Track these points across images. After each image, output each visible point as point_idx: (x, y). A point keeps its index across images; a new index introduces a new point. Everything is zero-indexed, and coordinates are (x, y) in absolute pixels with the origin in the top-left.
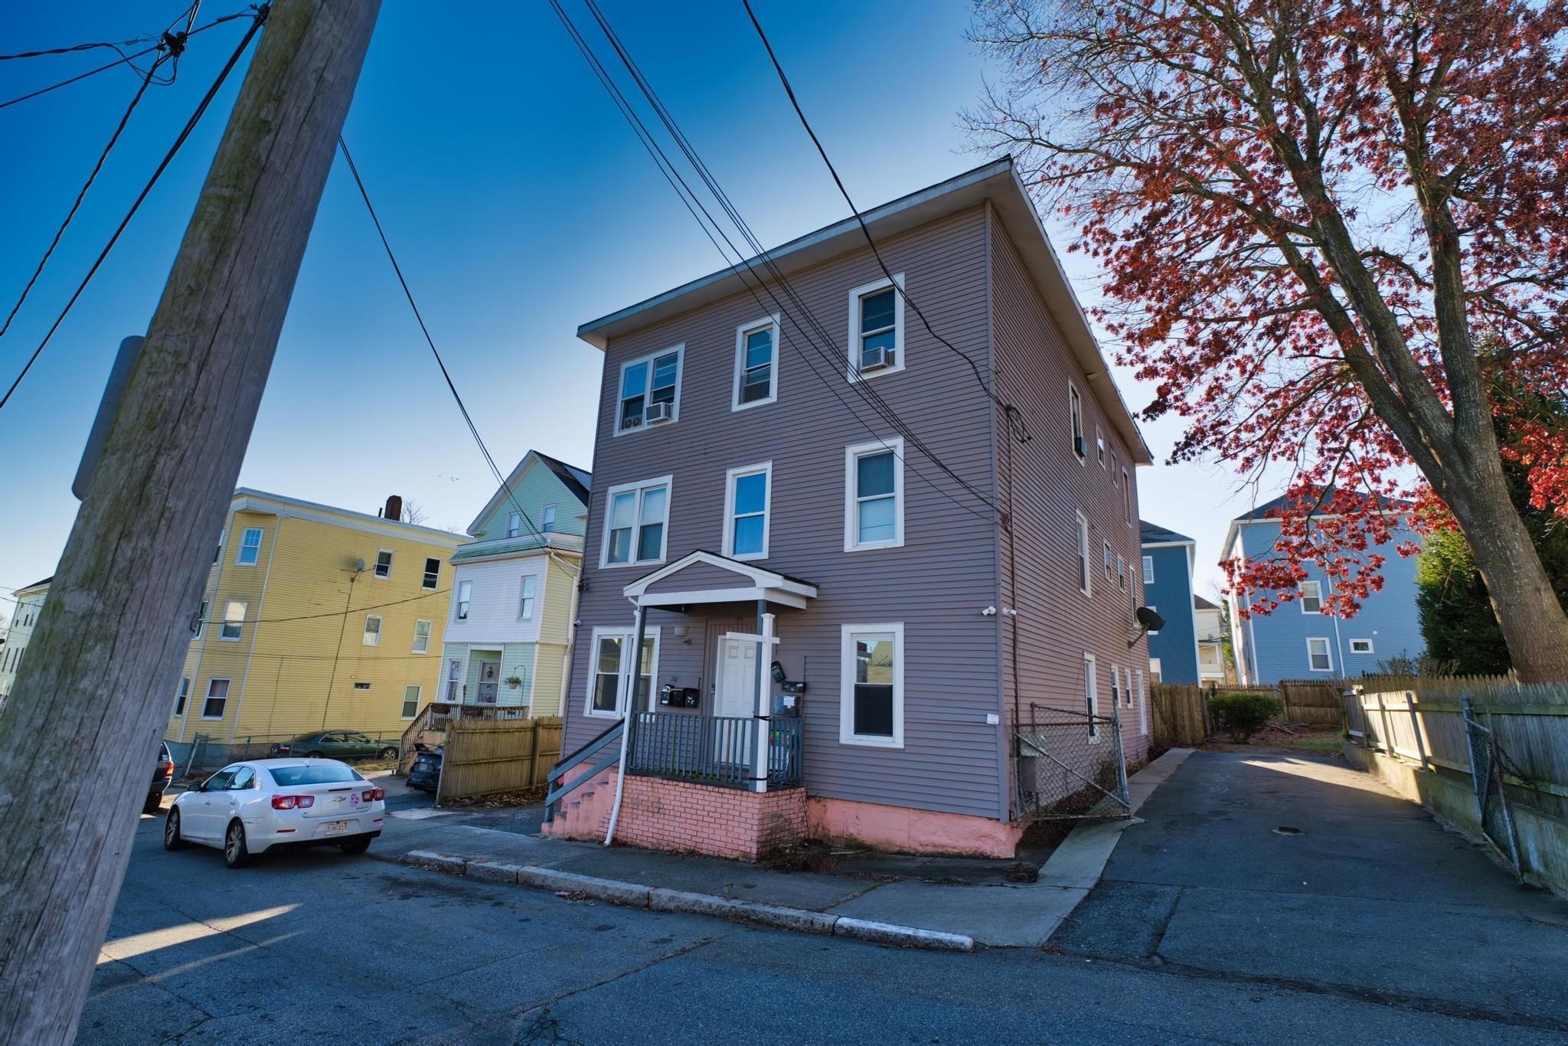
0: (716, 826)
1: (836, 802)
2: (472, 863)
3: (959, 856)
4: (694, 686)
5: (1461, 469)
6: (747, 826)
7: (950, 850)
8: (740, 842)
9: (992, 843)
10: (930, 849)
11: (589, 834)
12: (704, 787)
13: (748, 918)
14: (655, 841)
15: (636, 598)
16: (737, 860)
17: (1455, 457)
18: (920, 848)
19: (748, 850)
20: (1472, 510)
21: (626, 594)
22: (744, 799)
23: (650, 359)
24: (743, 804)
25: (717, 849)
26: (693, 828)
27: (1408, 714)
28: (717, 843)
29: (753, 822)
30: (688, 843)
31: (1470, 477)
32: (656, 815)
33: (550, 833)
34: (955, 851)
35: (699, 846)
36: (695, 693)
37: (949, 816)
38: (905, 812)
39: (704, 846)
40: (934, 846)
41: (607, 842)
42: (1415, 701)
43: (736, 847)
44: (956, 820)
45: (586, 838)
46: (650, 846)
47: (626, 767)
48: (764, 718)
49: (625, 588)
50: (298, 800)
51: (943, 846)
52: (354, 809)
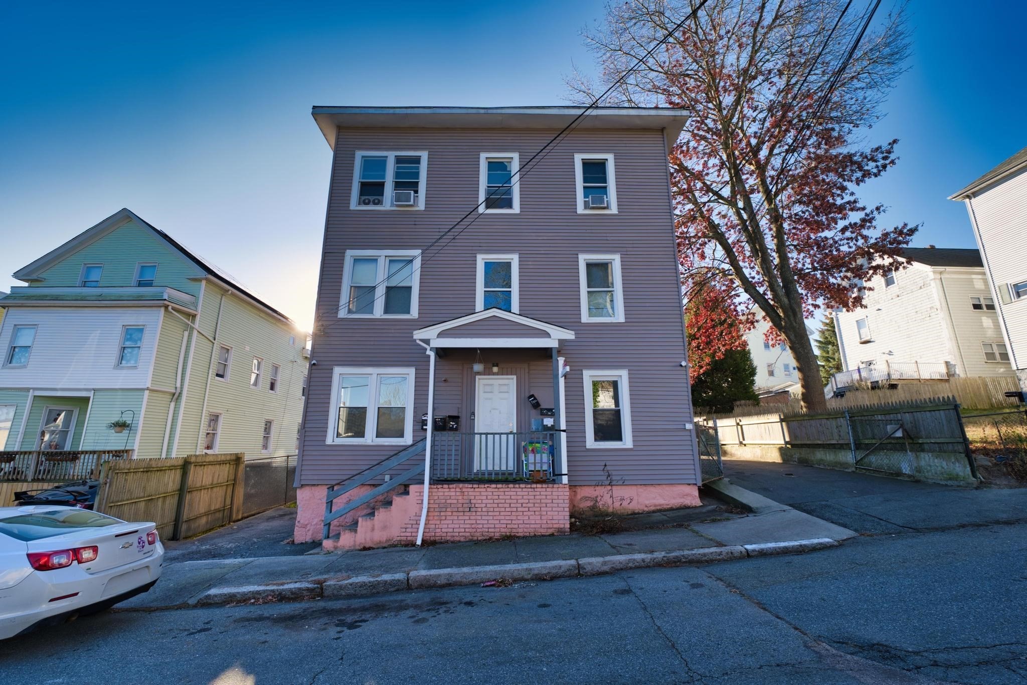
0: (529, 513)
1: (583, 488)
2: (328, 583)
3: (671, 509)
4: (455, 414)
5: (792, 319)
6: (559, 509)
7: (665, 506)
8: (554, 522)
9: (690, 498)
10: (652, 508)
11: (387, 541)
12: (517, 486)
13: (680, 561)
14: (468, 534)
15: (427, 342)
16: (553, 535)
17: (790, 313)
18: (646, 509)
19: (562, 526)
20: (796, 336)
21: (415, 337)
22: (554, 490)
23: (391, 156)
24: (554, 493)
25: (532, 530)
26: (508, 518)
27: (779, 423)
28: (532, 526)
29: (564, 505)
30: (503, 530)
31: (796, 323)
32: (468, 514)
33: (336, 548)
34: (668, 507)
35: (514, 530)
36: (455, 418)
37: (664, 486)
38: (634, 488)
39: (520, 530)
40: (655, 506)
41: (419, 542)
42: (782, 417)
43: (551, 526)
44: (667, 488)
45: (386, 545)
46: (462, 539)
47: (431, 479)
48: (564, 431)
49: (415, 332)
50: (75, 554)
51: (660, 505)
52: (141, 555)
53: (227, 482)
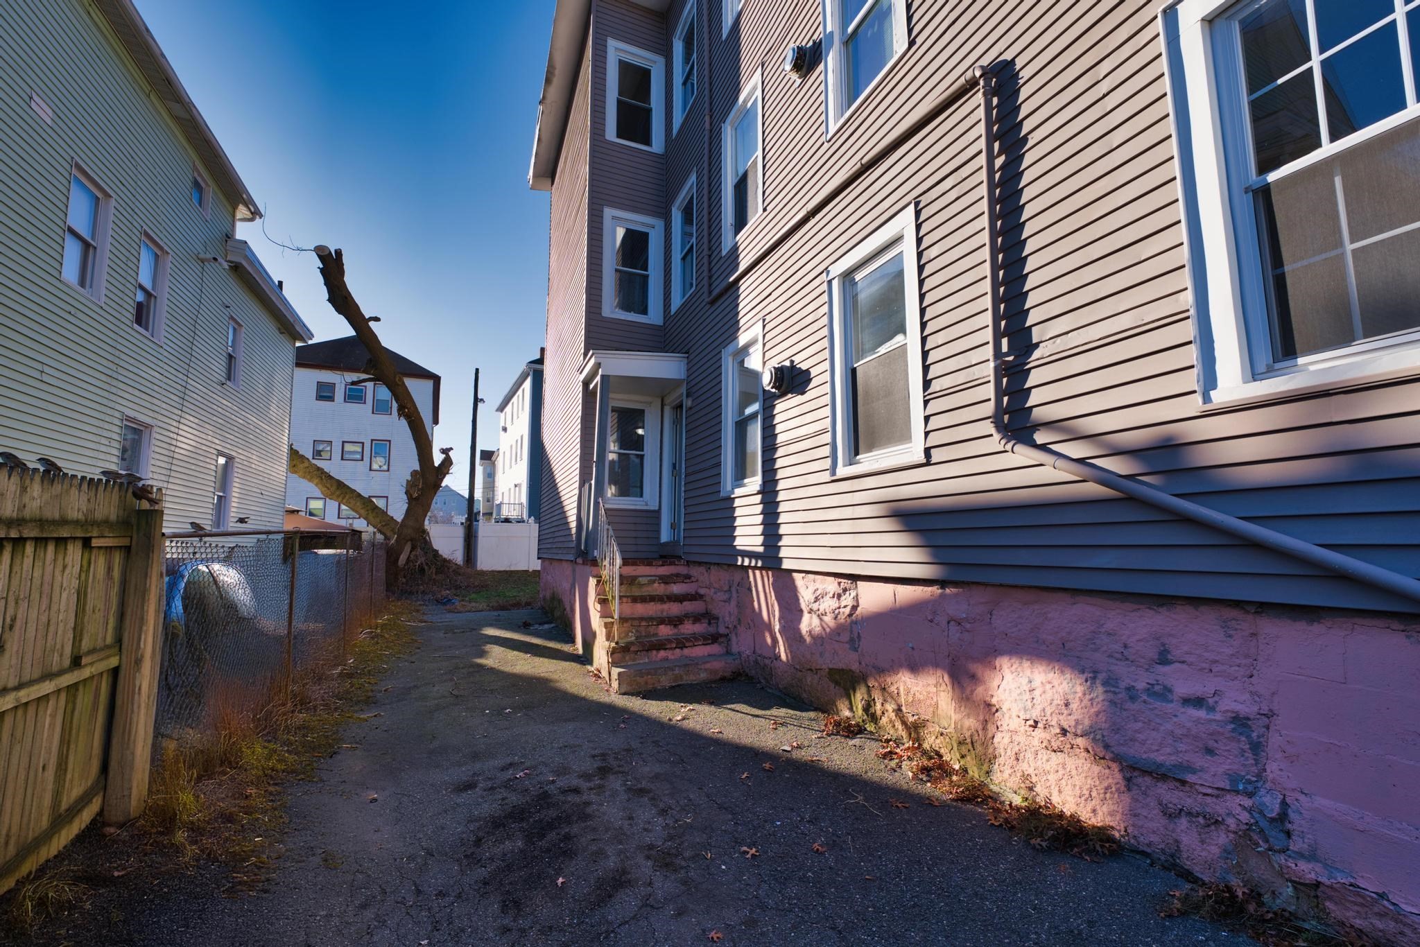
53: (76, 662)
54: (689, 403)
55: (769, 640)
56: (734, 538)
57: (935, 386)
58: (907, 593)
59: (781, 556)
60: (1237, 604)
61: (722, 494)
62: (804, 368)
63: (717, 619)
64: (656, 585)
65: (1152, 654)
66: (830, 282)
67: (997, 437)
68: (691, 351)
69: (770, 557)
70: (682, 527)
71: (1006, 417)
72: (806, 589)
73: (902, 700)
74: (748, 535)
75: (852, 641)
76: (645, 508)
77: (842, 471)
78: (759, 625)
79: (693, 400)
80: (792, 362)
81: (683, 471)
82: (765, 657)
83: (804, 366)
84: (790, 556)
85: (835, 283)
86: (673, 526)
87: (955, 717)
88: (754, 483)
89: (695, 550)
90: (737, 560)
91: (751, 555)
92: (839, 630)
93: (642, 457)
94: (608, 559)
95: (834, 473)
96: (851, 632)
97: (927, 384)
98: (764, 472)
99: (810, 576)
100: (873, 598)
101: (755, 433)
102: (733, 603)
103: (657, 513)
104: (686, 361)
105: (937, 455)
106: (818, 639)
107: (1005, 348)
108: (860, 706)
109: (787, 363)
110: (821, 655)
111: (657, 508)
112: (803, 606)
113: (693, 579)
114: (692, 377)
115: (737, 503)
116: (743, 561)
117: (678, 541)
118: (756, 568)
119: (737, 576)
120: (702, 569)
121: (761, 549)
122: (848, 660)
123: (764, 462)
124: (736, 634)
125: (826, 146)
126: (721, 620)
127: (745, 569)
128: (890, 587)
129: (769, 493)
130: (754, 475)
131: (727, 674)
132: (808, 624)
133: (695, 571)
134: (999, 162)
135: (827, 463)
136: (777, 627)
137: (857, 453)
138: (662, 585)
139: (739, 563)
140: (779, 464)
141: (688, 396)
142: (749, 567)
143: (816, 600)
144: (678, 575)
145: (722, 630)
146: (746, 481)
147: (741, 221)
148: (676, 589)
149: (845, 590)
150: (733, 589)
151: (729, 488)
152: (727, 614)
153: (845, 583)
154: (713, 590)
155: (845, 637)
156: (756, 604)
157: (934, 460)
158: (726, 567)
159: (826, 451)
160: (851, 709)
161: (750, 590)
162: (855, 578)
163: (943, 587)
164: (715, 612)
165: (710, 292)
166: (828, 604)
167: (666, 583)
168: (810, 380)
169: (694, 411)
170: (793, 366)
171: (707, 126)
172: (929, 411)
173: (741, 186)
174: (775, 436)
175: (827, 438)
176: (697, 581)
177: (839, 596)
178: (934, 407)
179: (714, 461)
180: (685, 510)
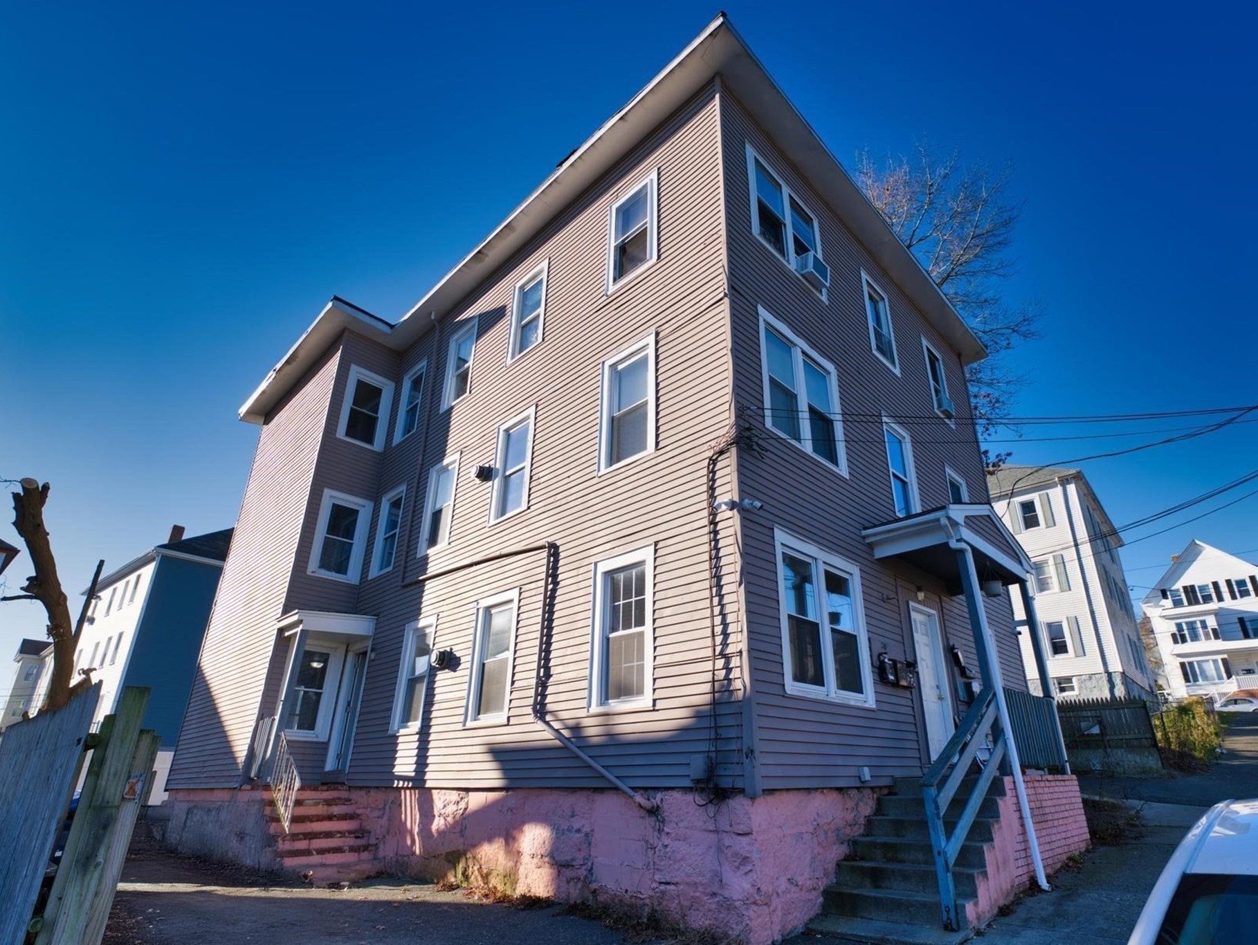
0: (1071, 820)
4: (904, 659)
8: (1083, 831)
19: (1087, 836)
25: (1077, 845)
26: (1063, 828)
28: (1076, 839)
32: (1044, 826)
41: (1044, 884)
43: (1082, 837)
54: (373, 656)
55: (409, 842)
56: (394, 766)
57: (516, 685)
58: (492, 796)
59: (426, 778)
60: (588, 789)
61: (390, 732)
62: (458, 655)
63: (370, 832)
64: (321, 806)
65: (570, 814)
66: (478, 609)
67: (533, 715)
68: (381, 615)
69: (418, 781)
70: (349, 757)
71: (538, 706)
72: (438, 799)
73: (482, 862)
74: (404, 764)
75: (461, 831)
76: (315, 740)
77: (470, 724)
78: (402, 830)
79: (377, 654)
80: (451, 649)
81: (358, 709)
82: (404, 856)
83: (458, 654)
84: (432, 778)
85: (481, 611)
86: (338, 757)
87: (504, 862)
88: (415, 726)
89: (358, 776)
90: (393, 783)
91: (405, 779)
92: (456, 823)
93: (319, 695)
94: (284, 784)
95: (464, 725)
96: (462, 825)
97: (513, 682)
98: (423, 719)
99: (443, 791)
100: (476, 801)
101: (422, 690)
102: (385, 818)
103: (325, 746)
104: (375, 621)
105: (513, 721)
106: (441, 833)
107: (542, 674)
108: (460, 873)
109: (448, 649)
110: (443, 844)
111: (326, 740)
112: (436, 813)
113: (353, 802)
114: (378, 636)
115: (400, 740)
116: (398, 784)
117: (344, 770)
118: (407, 788)
119: (392, 796)
120: (363, 793)
121: (413, 774)
122: (458, 844)
123: (424, 712)
124: (384, 843)
125: (487, 529)
126: (372, 833)
127: (398, 789)
128: (484, 794)
129: (424, 734)
130: (415, 720)
131: (373, 874)
132: (438, 824)
133: (355, 795)
134: (550, 587)
135: (462, 718)
136: (416, 830)
137: (479, 714)
138: (325, 807)
139: (395, 785)
140: (433, 715)
141: (372, 650)
142: (402, 788)
143: (445, 806)
144: (339, 799)
145: (373, 841)
146: (409, 724)
147: (433, 541)
148: (336, 810)
149: (462, 799)
150: (387, 807)
151: (396, 728)
152: (379, 828)
153: (463, 794)
154: (369, 809)
155: (458, 829)
156: (403, 816)
157: (511, 723)
158: (383, 789)
159: (462, 711)
160: (455, 877)
161: (400, 805)
162: (467, 790)
163: (507, 792)
164: (368, 828)
165: (404, 579)
166: (451, 809)
167: (329, 805)
168: (460, 664)
169: (374, 663)
170: (451, 653)
171: (420, 461)
172: (512, 697)
173: (437, 515)
174: (434, 695)
175: (464, 703)
176: (356, 803)
177: (458, 802)
178: (515, 695)
179: (387, 706)
180: (355, 742)
